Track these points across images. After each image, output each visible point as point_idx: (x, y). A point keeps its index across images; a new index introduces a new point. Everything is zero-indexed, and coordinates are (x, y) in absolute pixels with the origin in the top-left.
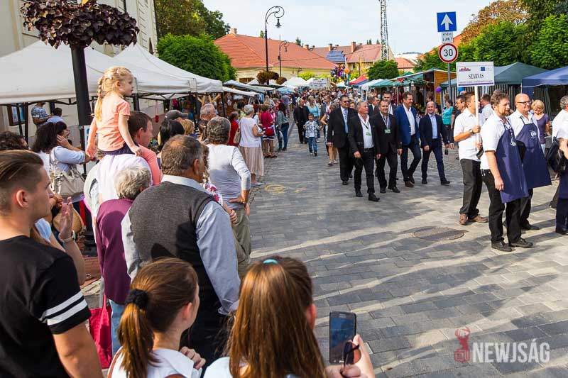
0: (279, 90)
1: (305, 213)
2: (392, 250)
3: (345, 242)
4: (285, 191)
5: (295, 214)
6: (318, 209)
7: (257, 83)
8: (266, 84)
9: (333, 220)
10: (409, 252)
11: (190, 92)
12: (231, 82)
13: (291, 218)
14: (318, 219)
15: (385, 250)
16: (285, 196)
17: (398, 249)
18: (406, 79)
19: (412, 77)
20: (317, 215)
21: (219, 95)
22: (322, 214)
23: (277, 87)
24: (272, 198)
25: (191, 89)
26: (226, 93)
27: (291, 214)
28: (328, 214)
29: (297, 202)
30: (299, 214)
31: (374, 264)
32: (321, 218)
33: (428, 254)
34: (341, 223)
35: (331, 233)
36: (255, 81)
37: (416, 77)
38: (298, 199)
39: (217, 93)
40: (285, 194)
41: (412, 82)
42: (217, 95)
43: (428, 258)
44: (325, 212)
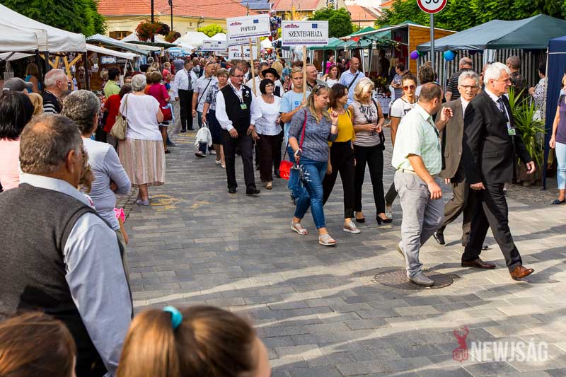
0: (170, 50)
1: (207, 241)
2: (340, 302)
3: (269, 287)
4: (176, 205)
5: (191, 241)
6: (227, 234)
7: (137, 39)
8: (149, 41)
9: (250, 251)
10: (366, 305)
11: (37, 51)
12: (97, 37)
13: (186, 246)
14: (227, 249)
15: (330, 302)
16: (177, 212)
17: (350, 300)
18: (364, 38)
19: (373, 34)
20: (225, 244)
21: (80, 56)
22: (233, 243)
23: (166, 47)
24: (157, 216)
25: (39, 46)
26: (90, 53)
27: (186, 241)
28: (241, 243)
29: (194, 222)
30: (197, 241)
31: (313, 322)
32: (231, 248)
33: (398, 310)
34: (262, 258)
35: (247, 273)
36: (134, 37)
37: (380, 36)
38: (196, 218)
39: (77, 53)
40: (176, 210)
41: (374, 43)
42: (76, 56)
43: (397, 316)
44: (237, 239)
